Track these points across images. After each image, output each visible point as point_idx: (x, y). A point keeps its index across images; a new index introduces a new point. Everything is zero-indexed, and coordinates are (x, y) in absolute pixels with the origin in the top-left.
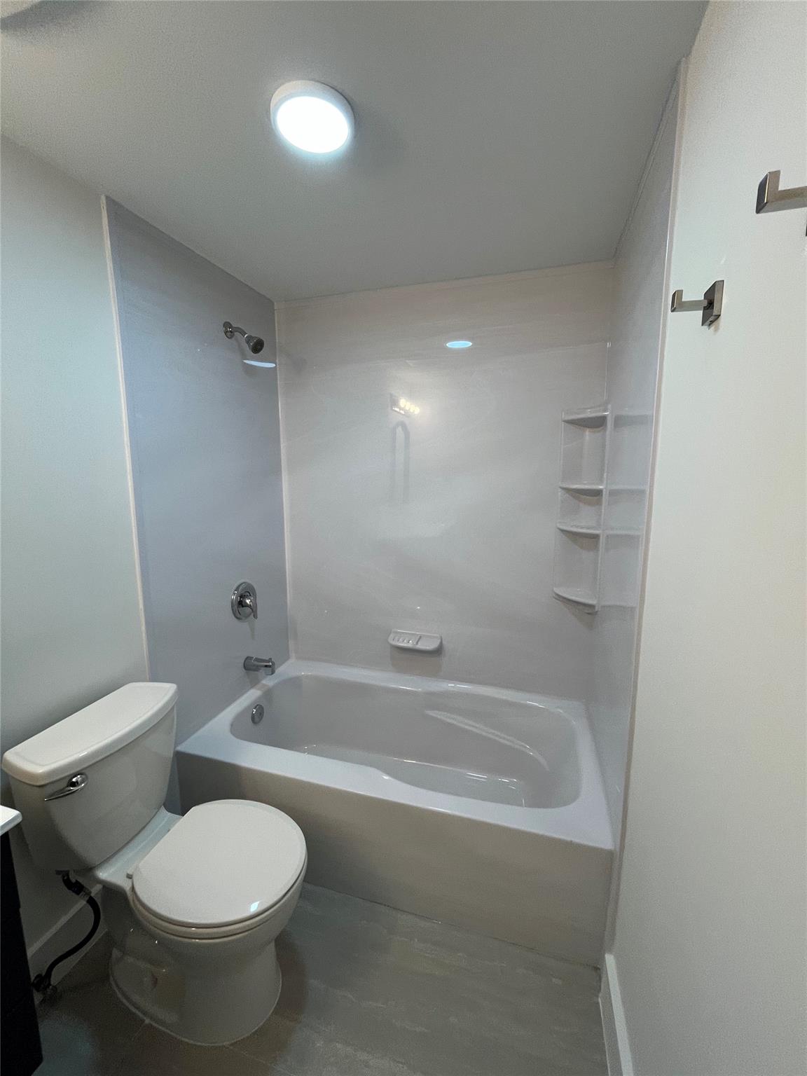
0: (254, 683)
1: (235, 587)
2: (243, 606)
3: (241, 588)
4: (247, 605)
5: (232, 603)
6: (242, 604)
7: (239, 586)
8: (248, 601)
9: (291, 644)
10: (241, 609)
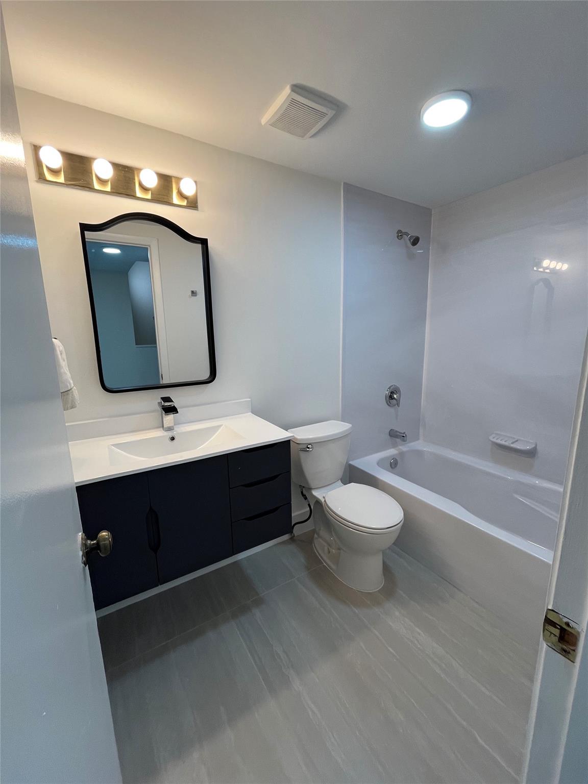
0: (394, 446)
1: (388, 387)
2: (392, 399)
3: (392, 388)
4: (394, 398)
5: (386, 396)
6: (392, 397)
7: (391, 386)
8: (395, 396)
9: (421, 431)
10: (391, 401)
